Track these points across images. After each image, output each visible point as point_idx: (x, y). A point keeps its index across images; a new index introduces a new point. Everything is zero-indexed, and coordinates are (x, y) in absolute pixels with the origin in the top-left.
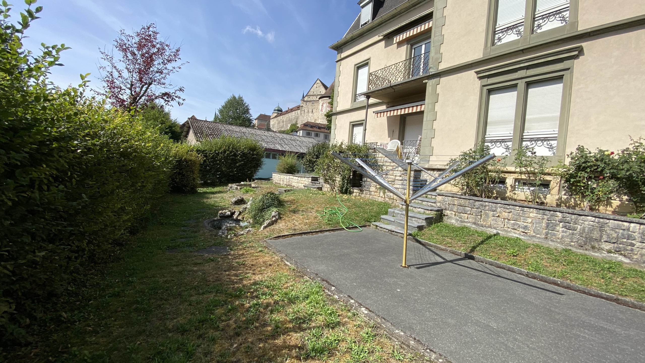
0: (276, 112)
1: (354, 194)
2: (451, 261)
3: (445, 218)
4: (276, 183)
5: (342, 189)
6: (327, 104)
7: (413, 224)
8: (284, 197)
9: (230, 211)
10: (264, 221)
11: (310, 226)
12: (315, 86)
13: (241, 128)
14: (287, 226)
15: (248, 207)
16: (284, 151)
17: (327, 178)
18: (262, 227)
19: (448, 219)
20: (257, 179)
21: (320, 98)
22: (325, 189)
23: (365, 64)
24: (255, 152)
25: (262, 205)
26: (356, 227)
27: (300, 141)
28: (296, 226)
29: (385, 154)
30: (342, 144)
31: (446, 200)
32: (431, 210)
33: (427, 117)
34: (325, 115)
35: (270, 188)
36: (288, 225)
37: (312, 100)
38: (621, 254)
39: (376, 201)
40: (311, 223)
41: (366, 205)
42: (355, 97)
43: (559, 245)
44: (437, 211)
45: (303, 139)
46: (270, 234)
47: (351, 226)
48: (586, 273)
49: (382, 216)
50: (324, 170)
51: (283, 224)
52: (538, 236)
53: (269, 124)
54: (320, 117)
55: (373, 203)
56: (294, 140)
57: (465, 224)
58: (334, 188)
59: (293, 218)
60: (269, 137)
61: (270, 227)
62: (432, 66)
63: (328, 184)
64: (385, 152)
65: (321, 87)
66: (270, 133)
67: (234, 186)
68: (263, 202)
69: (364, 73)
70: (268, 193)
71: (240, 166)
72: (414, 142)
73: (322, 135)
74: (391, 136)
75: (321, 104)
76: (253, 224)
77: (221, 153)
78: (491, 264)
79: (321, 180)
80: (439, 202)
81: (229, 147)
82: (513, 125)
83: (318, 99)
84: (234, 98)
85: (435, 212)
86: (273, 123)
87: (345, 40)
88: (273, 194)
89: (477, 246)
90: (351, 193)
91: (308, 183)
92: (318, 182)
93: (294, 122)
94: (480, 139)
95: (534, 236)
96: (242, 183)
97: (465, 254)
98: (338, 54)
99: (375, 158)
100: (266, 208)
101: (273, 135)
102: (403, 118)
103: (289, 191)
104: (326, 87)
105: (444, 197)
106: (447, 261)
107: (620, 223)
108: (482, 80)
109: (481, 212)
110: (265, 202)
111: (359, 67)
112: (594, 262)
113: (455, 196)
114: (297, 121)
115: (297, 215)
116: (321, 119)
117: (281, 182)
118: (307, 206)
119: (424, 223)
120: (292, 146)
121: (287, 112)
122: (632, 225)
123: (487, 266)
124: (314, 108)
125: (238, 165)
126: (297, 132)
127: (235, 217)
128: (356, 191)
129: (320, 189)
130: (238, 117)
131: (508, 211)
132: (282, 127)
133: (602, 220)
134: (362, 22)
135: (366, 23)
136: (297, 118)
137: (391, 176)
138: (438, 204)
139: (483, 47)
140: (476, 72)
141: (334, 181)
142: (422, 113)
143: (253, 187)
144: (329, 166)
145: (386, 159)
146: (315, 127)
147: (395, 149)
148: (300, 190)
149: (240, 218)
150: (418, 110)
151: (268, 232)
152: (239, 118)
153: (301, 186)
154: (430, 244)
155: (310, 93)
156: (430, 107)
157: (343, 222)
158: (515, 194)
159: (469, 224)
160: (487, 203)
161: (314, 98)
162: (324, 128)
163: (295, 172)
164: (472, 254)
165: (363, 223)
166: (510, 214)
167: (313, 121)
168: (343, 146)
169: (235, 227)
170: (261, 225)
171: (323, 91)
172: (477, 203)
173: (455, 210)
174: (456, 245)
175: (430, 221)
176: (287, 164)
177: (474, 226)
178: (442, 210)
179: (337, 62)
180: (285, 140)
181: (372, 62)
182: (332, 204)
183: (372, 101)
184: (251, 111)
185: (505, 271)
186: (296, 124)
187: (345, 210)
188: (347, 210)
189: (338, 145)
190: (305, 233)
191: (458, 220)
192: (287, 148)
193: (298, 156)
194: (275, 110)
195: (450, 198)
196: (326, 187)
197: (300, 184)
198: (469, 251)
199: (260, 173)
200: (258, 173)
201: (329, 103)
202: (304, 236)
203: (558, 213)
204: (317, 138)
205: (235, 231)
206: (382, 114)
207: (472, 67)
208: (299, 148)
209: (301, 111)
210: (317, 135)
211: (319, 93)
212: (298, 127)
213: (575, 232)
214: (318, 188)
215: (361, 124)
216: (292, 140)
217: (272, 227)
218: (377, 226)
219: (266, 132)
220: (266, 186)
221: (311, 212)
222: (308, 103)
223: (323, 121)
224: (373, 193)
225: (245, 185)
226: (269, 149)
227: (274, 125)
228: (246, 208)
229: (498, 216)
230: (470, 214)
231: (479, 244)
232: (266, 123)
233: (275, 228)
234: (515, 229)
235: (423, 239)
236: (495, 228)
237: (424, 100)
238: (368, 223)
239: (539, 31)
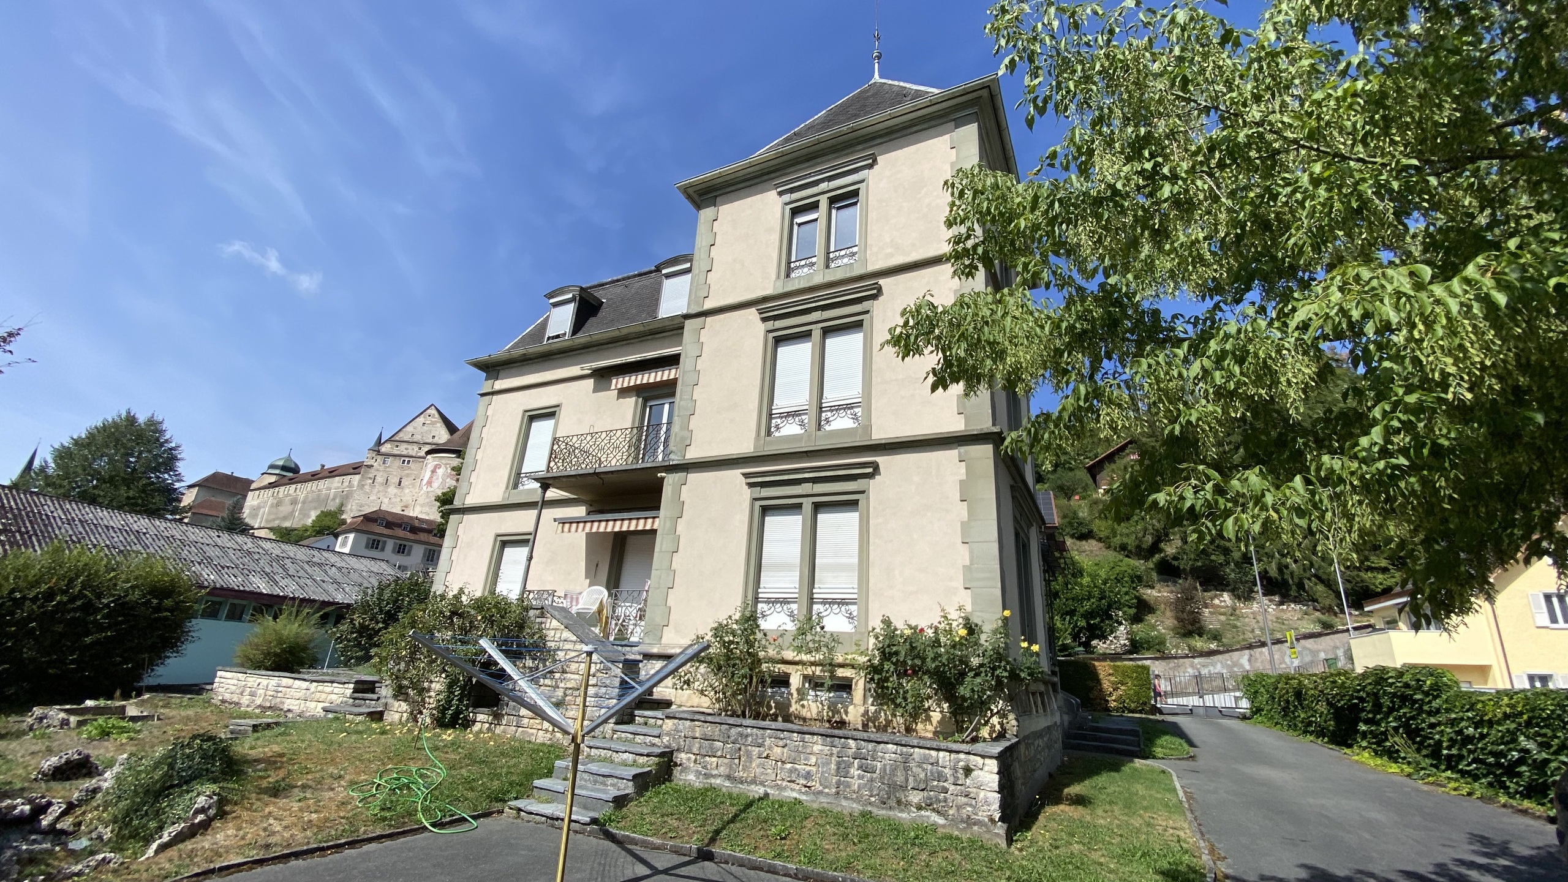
0: (277, 471)
1: (477, 727)
2: (666, 872)
3: (676, 771)
4: (223, 701)
5: (444, 714)
6: (449, 470)
7: (605, 792)
8: (244, 748)
9: (30, 801)
10: (161, 828)
11: (320, 829)
12: (421, 419)
13: (131, 519)
14: (243, 838)
15: (105, 785)
16: (278, 596)
17: (405, 683)
18: (154, 846)
19: (682, 772)
20: (151, 689)
21: (429, 453)
22: (392, 717)
23: (549, 413)
24: (168, 602)
25: (165, 774)
26: (464, 820)
27: (340, 569)
28: (273, 833)
29: (565, 621)
30: (461, 591)
31: (681, 727)
32: (648, 755)
33: (662, 544)
34: (438, 499)
35: (197, 719)
36: (246, 834)
37: (405, 453)
38: (934, 810)
39: (530, 742)
40: (326, 820)
41: (502, 754)
42: (516, 479)
43: (855, 805)
44: (661, 755)
45: (353, 562)
46: (179, 866)
47: (448, 819)
48: (882, 853)
49: (537, 783)
50: (399, 659)
51: (230, 832)
52: (827, 790)
53: (239, 507)
54: (421, 500)
55: (520, 748)
56: (320, 565)
57: (713, 781)
58: (421, 713)
59: (267, 810)
60: (231, 552)
61: (181, 846)
62: (674, 449)
63: (405, 701)
64: (565, 617)
65: (439, 425)
66: (240, 539)
67: (56, 713)
68: (171, 766)
69: (542, 430)
70: (194, 737)
71: (93, 644)
72: (635, 594)
73: (418, 552)
74: (592, 573)
75: (430, 467)
76: (117, 842)
77: (35, 600)
78: (741, 864)
79: (385, 691)
80: (668, 734)
81: (71, 581)
82: (798, 574)
83: (422, 454)
84: (131, 420)
85: (656, 759)
86: (255, 503)
87: (507, 356)
88: (210, 738)
89: (723, 828)
90: (467, 724)
91: (339, 702)
92: (375, 696)
93: (332, 506)
94: (750, 597)
95: (820, 793)
96: (89, 703)
97: (698, 849)
98: (486, 379)
99: (541, 630)
100: (179, 785)
101: (250, 545)
102: (620, 540)
103: (268, 726)
104: (451, 428)
105: (676, 721)
106: (656, 872)
107: (927, 751)
108: (754, 489)
109: (740, 749)
110: (179, 765)
111: (533, 417)
112: (897, 829)
113: (697, 717)
114: (342, 505)
115: (282, 802)
116: (422, 506)
117: (245, 700)
118: (321, 770)
119: (629, 788)
120: (308, 582)
121: (314, 476)
122: (941, 754)
123: (734, 869)
124: (408, 475)
125: (88, 640)
126: (336, 536)
127: (45, 821)
128: (482, 717)
129: (377, 716)
130: (124, 479)
131: (781, 743)
132: (285, 518)
133: (905, 749)
134: (551, 332)
135: (558, 336)
136: (346, 497)
137: (573, 676)
138: (666, 739)
139: (753, 435)
140: (744, 474)
141: (422, 691)
142: (653, 532)
143: (134, 719)
144: (414, 651)
145: (567, 634)
146: (399, 526)
147: (595, 608)
148: (310, 723)
149: (65, 824)
150: (648, 527)
151: (171, 860)
152: (128, 482)
153: (316, 709)
154: (634, 838)
155: (401, 435)
156: (668, 524)
157: (426, 810)
158: (803, 706)
159: (718, 781)
160: (749, 730)
161: (413, 450)
162: (429, 531)
163: (302, 664)
164: (710, 848)
165: (485, 805)
166: (785, 750)
167: (397, 510)
168: (464, 598)
169: (50, 852)
170: (147, 841)
171: (442, 436)
172: (734, 731)
173: (695, 751)
174: (684, 833)
175: (643, 782)
176: (280, 642)
177: (727, 783)
178: (672, 753)
179: (483, 395)
180: (287, 561)
181: (563, 414)
182: (404, 759)
183: (552, 493)
184: (181, 467)
185: (762, 873)
186: (340, 510)
187: (439, 774)
188: (443, 773)
189: (451, 595)
190: (297, 855)
191: (700, 773)
192: (290, 588)
193: (323, 617)
194: (272, 467)
195: (688, 723)
196: (398, 711)
197: (313, 705)
198: (706, 841)
199: (171, 669)
200: (160, 670)
201: (453, 469)
202: (293, 863)
203: (851, 741)
204: (400, 560)
205: (48, 865)
206: (574, 525)
207: (738, 463)
208: (331, 588)
209: (363, 478)
210: (401, 550)
211: (430, 440)
212: (344, 522)
213: (875, 776)
214: (370, 714)
215: (523, 543)
216: (315, 564)
217: (189, 845)
218: (520, 810)
219: (225, 536)
220: (183, 713)
221: (333, 789)
222: (390, 460)
223: (426, 511)
224: (526, 721)
225: (97, 711)
226: (222, 588)
227: (255, 510)
228: (95, 791)
229: (767, 757)
230: (721, 757)
231: (729, 822)
232: (229, 502)
233: (199, 846)
234: (793, 782)
235: (621, 829)
236: (762, 784)
237: (658, 508)
238: (498, 806)
239: (827, 428)
